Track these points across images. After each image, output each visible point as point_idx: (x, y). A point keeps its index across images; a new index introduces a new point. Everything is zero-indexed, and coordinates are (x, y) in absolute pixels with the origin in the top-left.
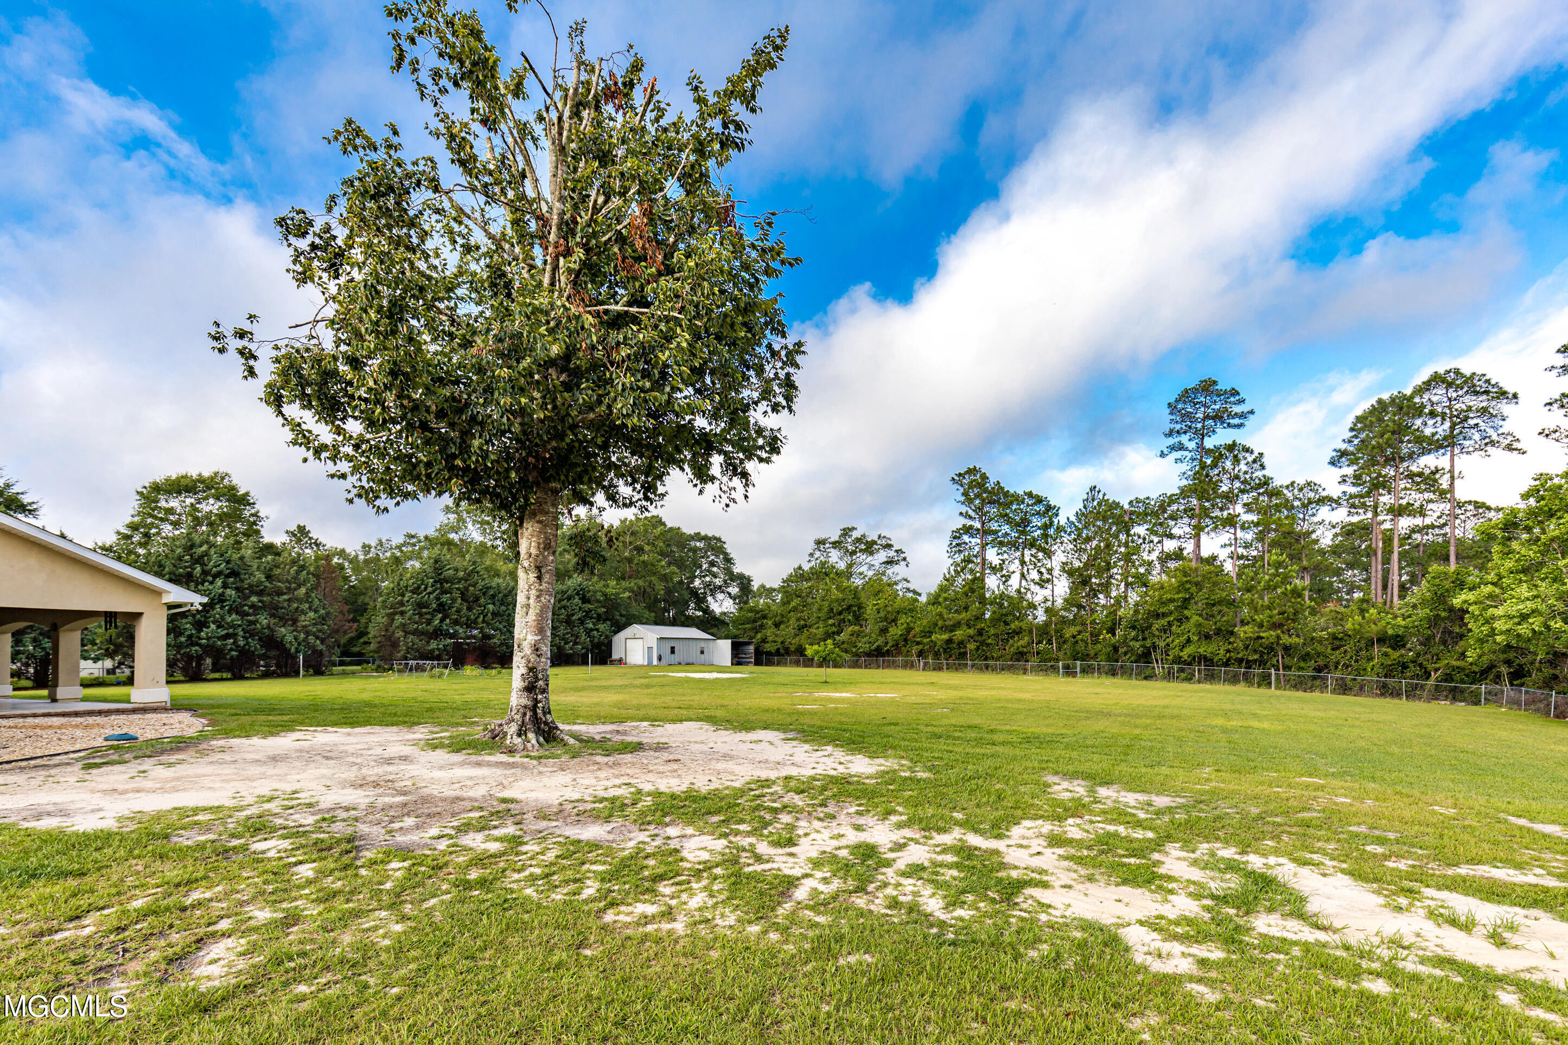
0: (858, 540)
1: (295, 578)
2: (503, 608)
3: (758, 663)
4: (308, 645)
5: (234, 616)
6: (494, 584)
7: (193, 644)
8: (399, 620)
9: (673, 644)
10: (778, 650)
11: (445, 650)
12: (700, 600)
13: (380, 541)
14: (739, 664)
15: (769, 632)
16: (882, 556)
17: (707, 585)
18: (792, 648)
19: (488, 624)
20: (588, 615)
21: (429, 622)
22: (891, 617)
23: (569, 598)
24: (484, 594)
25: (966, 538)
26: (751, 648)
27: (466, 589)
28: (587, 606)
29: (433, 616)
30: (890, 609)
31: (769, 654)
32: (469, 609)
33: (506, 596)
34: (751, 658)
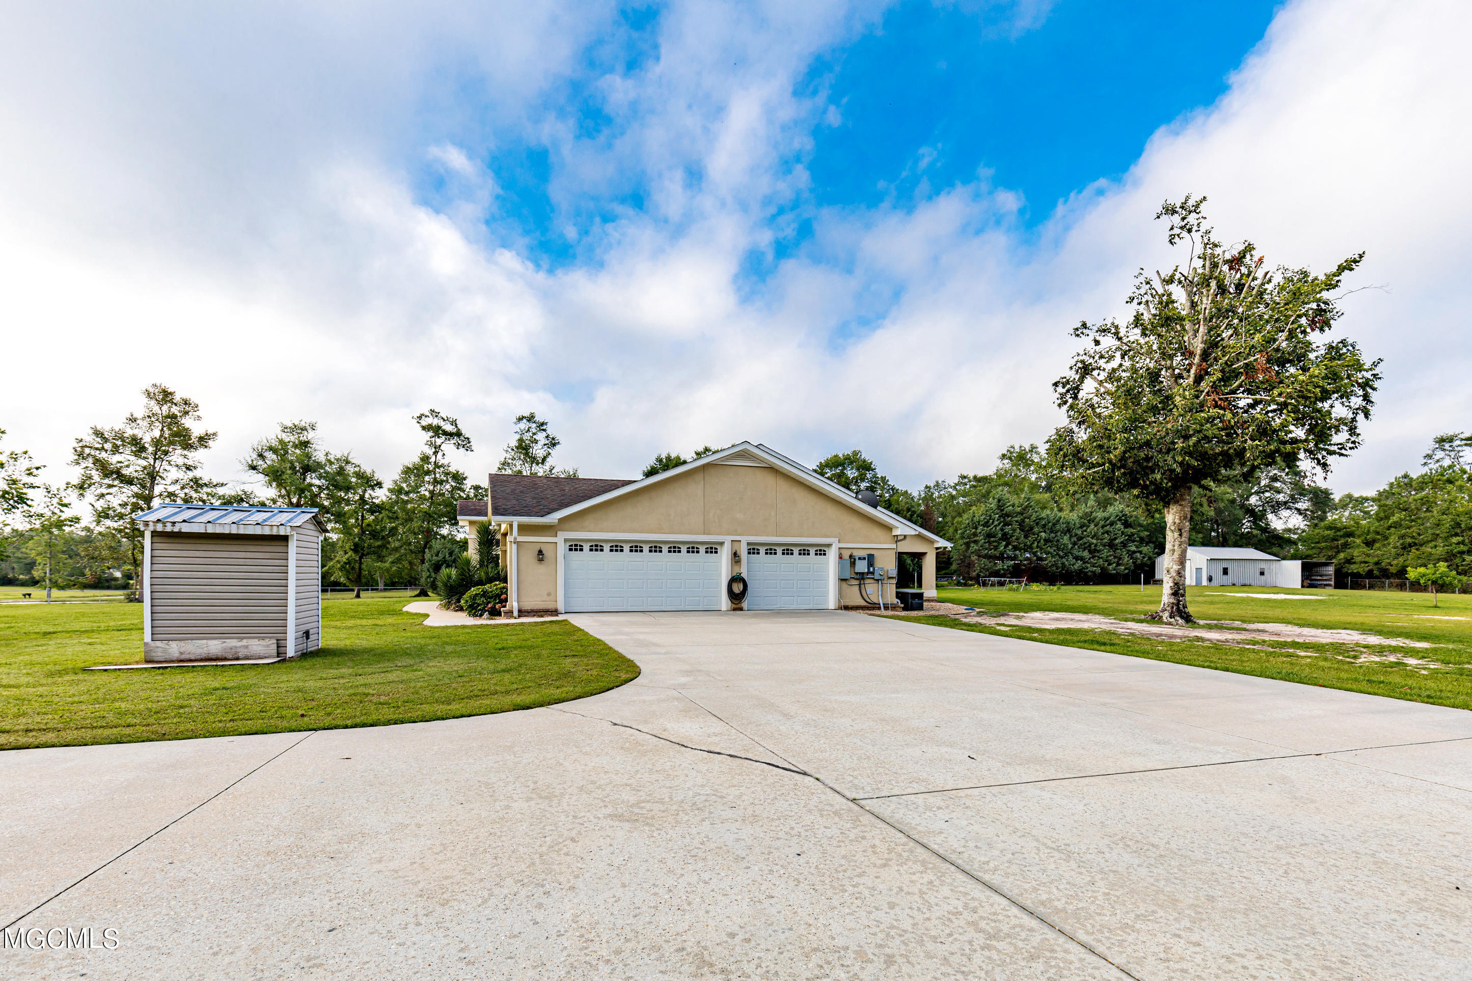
2: (1053, 535)
3: (1337, 586)
6: (1043, 515)
8: (974, 547)
9: (1225, 565)
10: (1371, 571)
12: (1257, 516)
13: (937, 482)
14: (1311, 586)
15: (1358, 552)
17: (1269, 501)
18: (1391, 570)
19: (1041, 549)
20: (1130, 538)
21: (996, 548)
23: (1112, 524)
24: (1037, 524)
26: (1331, 570)
27: (1023, 521)
28: (1130, 531)
29: (999, 544)
31: (1356, 575)
32: (1026, 537)
33: (1054, 525)
34: (1330, 580)
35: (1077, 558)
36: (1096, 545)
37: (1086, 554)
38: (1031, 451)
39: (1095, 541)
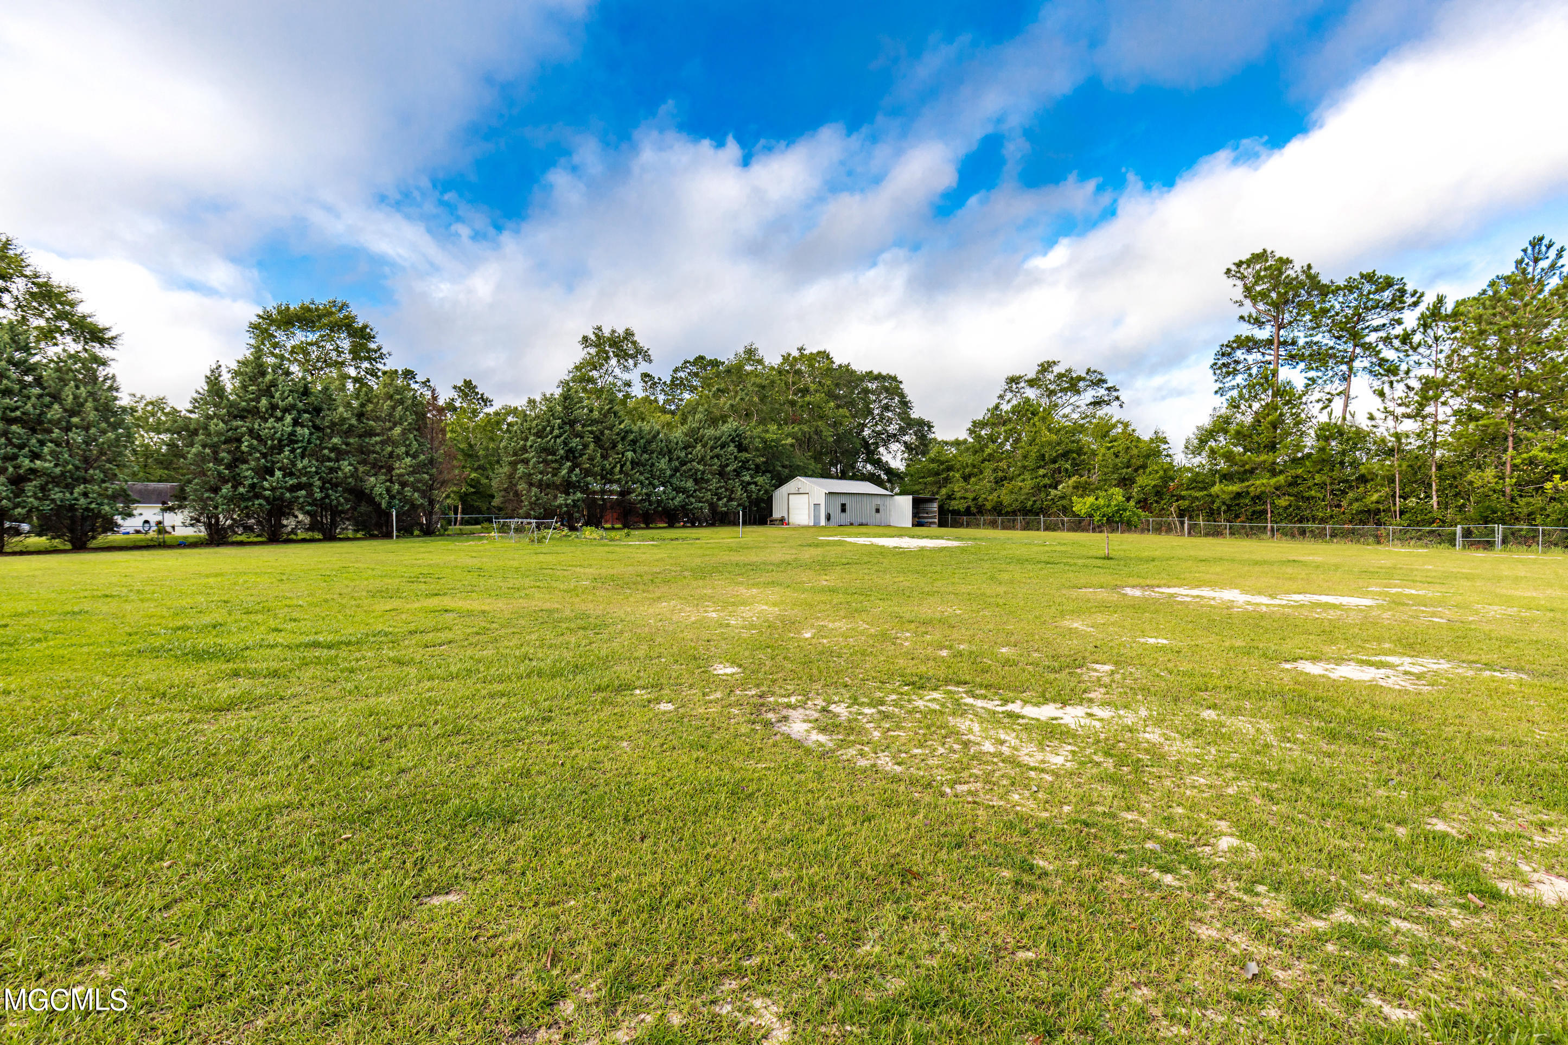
0: (1060, 376)
1: (390, 415)
2: (646, 456)
3: (942, 524)
4: (404, 500)
5: (306, 461)
6: (635, 428)
7: (257, 496)
8: (521, 468)
9: (843, 500)
10: (969, 507)
11: (575, 505)
12: (871, 452)
14: (921, 526)
15: (958, 487)
16: (1089, 395)
17: (880, 434)
18: (989, 506)
19: (627, 474)
20: (744, 465)
21: (555, 473)
22: (1137, 462)
23: (723, 446)
24: (623, 439)
25: (1240, 355)
26: (935, 506)
27: (602, 432)
28: (744, 455)
29: (561, 465)
30: (1135, 451)
31: (956, 513)
32: (604, 457)
33: (649, 442)
34: (934, 517)
35: (678, 490)
36: (703, 473)
37: (690, 484)
38: (625, 338)
39: (701, 468)
